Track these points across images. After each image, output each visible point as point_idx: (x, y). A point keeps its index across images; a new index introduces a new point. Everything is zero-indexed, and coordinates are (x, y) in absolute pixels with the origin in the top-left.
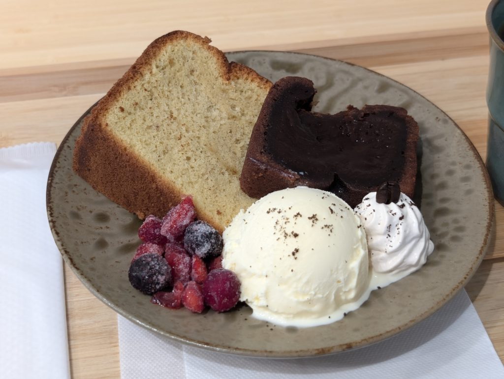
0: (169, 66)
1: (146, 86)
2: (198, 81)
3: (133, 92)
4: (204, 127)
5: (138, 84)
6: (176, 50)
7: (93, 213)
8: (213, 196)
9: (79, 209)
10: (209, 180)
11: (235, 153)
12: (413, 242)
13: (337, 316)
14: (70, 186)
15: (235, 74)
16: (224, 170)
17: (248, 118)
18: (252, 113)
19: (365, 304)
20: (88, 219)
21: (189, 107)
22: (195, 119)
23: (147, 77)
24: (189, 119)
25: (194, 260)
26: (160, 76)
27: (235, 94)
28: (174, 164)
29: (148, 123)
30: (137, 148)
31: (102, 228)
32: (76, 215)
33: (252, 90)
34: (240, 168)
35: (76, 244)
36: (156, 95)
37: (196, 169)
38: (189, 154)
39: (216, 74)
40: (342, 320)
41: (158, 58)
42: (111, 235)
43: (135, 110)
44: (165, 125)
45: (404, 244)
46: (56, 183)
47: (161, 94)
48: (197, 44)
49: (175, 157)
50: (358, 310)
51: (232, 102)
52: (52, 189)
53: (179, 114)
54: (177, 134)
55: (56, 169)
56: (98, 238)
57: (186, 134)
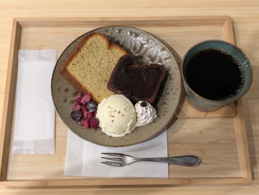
0: (90, 46)
1: (81, 55)
2: (99, 50)
3: (77, 57)
4: (99, 66)
5: (79, 55)
6: (93, 40)
7: (64, 89)
8: (98, 91)
9: (60, 87)
10: (98, 85)
11: (107, 75)
12: (149, 118)
13: (123, 135)
14: (58, 79)
15: (112, 47)
16: (103, 81)
17: (114, 62)
18: (116, 61)
19: (132, 132)
20: (62, 90)
21: (95, 60)
22: (96, 64)
23: (82, 51)
24: (94, 64)
25: (88, 113)
26: (86, 50)
27: (111, 54)
28: (88, 80)
29: (81, 67)
30: (76, 76)
31: (66, 94)
32: (59, 90)
33: (117, 52)
34: (108, 80)
35: (58, 101)
36: (84, 57)
37: (94, 81)
38: (93, 76)
39: (105, 47)
40: (124, 136)
41: (86, 44)
42: (69, 97)
43: (77, 63)
44: (86, 67)
45: (145, 118)
46: (54, 78)
47: (86, 57)
48: (100, 37)
49: (88, 78)
50: (130, 133)
51: (109, 57)
52: (53, 80)
53: (91, 63)
54: (90, 70)
55: (55, 72)
56: (64, 98)
57: (93, 70)
